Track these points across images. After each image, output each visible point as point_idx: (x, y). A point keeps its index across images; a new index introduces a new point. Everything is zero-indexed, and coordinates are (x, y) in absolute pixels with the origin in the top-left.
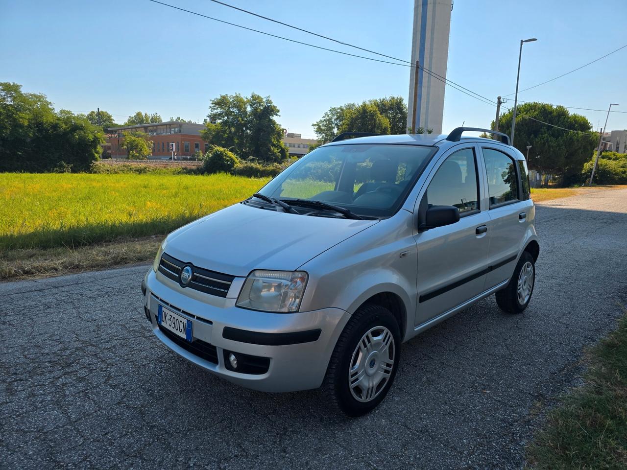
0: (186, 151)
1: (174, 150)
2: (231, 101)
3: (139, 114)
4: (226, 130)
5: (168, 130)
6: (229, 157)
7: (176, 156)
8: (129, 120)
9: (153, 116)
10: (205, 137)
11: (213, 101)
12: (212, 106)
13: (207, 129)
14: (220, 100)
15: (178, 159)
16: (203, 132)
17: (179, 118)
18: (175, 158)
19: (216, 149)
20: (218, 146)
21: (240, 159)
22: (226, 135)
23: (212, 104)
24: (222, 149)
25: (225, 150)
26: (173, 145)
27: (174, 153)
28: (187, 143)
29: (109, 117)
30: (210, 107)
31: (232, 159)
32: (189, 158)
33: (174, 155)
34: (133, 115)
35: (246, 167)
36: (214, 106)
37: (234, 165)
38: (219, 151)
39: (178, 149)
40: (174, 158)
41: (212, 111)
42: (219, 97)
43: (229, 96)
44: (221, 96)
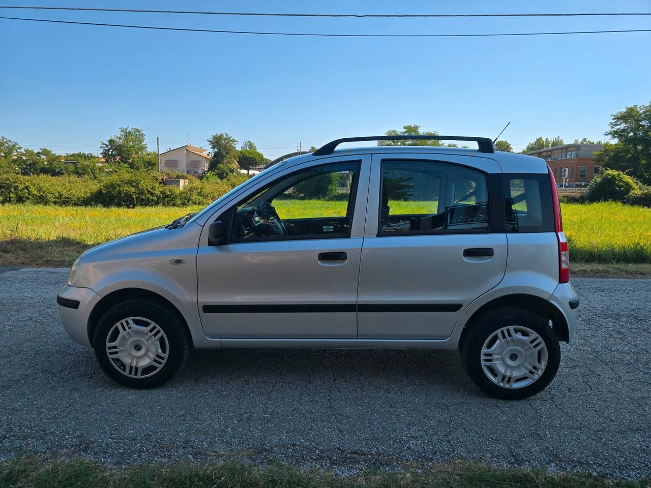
0: (581, 177)
1: (566, 176)
2: (641, 112)
3: (539, 140)
4: (630, 149)
5: (564, 154)
6: (624, 182)
7: (567, 183)
8: (527, 148)
9: (554, 140)
10: (599, 159)
11: (615, 116)
12: (613, 121)
13: (603, 149)
14: (625, 113)
15: (570, 186)
16: (598, 153)
17: (585, 140)
18: (567, 185)
19: (607, 172)
20: (612, 169)
21: (640, 184)
22: (629, 156)
23: (614, 119)
24: (616, 173)
25: (619, 174)
26: (565, 170)
27: (566, 179)
28: (583, 168)
29: (507, 146)
30: (611, 123)
31: (627, 184)
32: (583, 184)
33: (566, 182)
34: (533, 141)
35: (646, 194)
36: (616, 122)
37: (629, 191)
38: (610, 175)
39: (572, 175)
40: (565, 186)
41: (612, 128)
42: (624, 110)
43: (639, 106)
44: (628, 109)
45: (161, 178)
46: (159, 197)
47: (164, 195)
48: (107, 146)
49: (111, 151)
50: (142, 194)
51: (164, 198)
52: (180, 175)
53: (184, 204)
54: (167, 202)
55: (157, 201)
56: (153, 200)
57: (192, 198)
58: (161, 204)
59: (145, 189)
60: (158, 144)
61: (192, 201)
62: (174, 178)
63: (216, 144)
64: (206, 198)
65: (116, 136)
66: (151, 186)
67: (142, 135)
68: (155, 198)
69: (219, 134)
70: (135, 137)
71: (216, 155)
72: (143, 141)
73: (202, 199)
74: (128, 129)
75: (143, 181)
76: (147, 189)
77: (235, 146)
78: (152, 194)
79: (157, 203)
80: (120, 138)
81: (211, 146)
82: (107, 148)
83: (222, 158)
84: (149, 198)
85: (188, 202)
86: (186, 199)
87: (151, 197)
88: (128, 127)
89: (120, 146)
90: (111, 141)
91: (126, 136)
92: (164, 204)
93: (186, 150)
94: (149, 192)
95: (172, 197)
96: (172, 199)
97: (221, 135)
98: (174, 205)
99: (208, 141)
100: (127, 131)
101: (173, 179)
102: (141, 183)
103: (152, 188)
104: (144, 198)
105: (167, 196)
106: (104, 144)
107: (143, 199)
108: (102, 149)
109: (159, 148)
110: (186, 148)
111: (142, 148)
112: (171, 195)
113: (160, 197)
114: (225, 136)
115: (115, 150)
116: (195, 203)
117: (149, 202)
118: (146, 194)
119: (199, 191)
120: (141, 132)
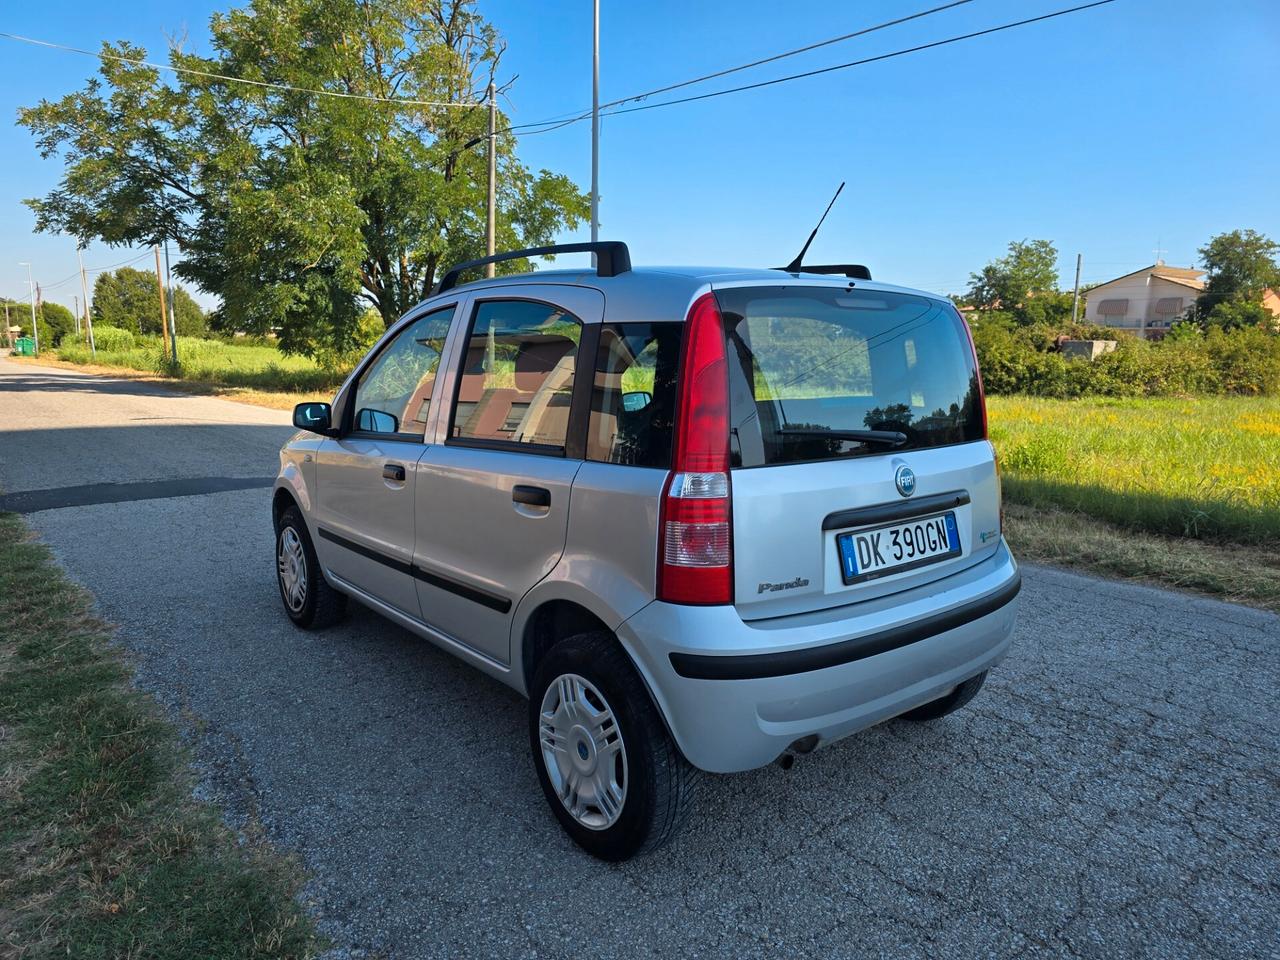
45: (1054, 339)
46: (1021, 376)
47: (1034, 374)
48: (980, 279)
49: (987, 288)
50: (989, 370)
51: (1032, 380)
52: (1100, 331)
53: (1072, 394)
54: (1038, 388)
55: (1017, 385)
56: (1009, 383)
57: (1093, 381)
58: (1024, 391)
59: (996, 361)
60: (1078, 269)
61: (1093, 387)
62: (1086, 338)
63: (1218, 258)
64: (1129, 382)
65: (998, 260)
66: (1009, 356)
67: (1052, 251)
68: (1013, 379)
69: (1229, 232)
70: (1035, 259)
71: (1215, 282)
72: (1051, 264)
73: (1118, 383)
74: (1026, 244)
75: (995, 347)
76: (1000, 362)
77: (1273, 258)
78: (1009, 371)
79: (1016, 389)
80: (1007, 263)
81: (1204, 262)
82: (980, 284)
83: (1231, 290)
84: (1001, 380)
85: (1082, 389)
86: (1080, 383)
87: (1005, 378)
88: (1026, 239)
89: (1005, 278)
90: (987, 271)
91: (1018, 257)
92: (1030, 392)
93: (1152, 275)
94: (1003, 366)
95: (1049, 377)
96: (1049, 383)
97: (1236, 235)
98: (1051, 394)
99: (1202, 251)
100: (1023, 247)
101: (1083, 340)
102: (993, 349)
103: (1012, 360)
104: (991, 378)
105: (1039, 376)
106: (975, 277)
107: (989, 380)
108: (972, 286)
109: (1080, 276)
110: (1152, 271)
111: (1049, 278)
112: (1048, 373)
113: (1024, 378)
114: (1244, 238)
115: (993, 286)
116: (1099, 392)
117: (1000, 386)
118: (996, 370)
119: (1115, 365)
120: (1051, 246)
